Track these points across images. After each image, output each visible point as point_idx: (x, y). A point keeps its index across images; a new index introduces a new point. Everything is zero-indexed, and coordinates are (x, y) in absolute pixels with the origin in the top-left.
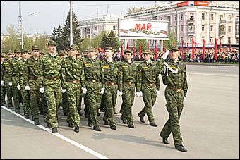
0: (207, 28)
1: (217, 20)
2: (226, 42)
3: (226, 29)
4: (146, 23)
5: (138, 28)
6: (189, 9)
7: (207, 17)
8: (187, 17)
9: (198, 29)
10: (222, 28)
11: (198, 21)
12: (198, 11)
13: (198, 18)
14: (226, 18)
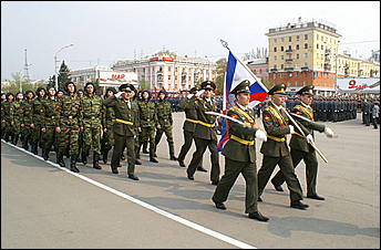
0: (173, 78)
1: (180, 71)
2: (187, 88)
3: (187, 79)
4: (121, 74)
5: (114, 78)
6: (159, 63)
7: (173, 70)
8: (157, 69)
9: (166, 78)
10: (184, 78)
11: (166, 73)
12: (166, 65)
13: (165, 69)
14: (186, 71)
